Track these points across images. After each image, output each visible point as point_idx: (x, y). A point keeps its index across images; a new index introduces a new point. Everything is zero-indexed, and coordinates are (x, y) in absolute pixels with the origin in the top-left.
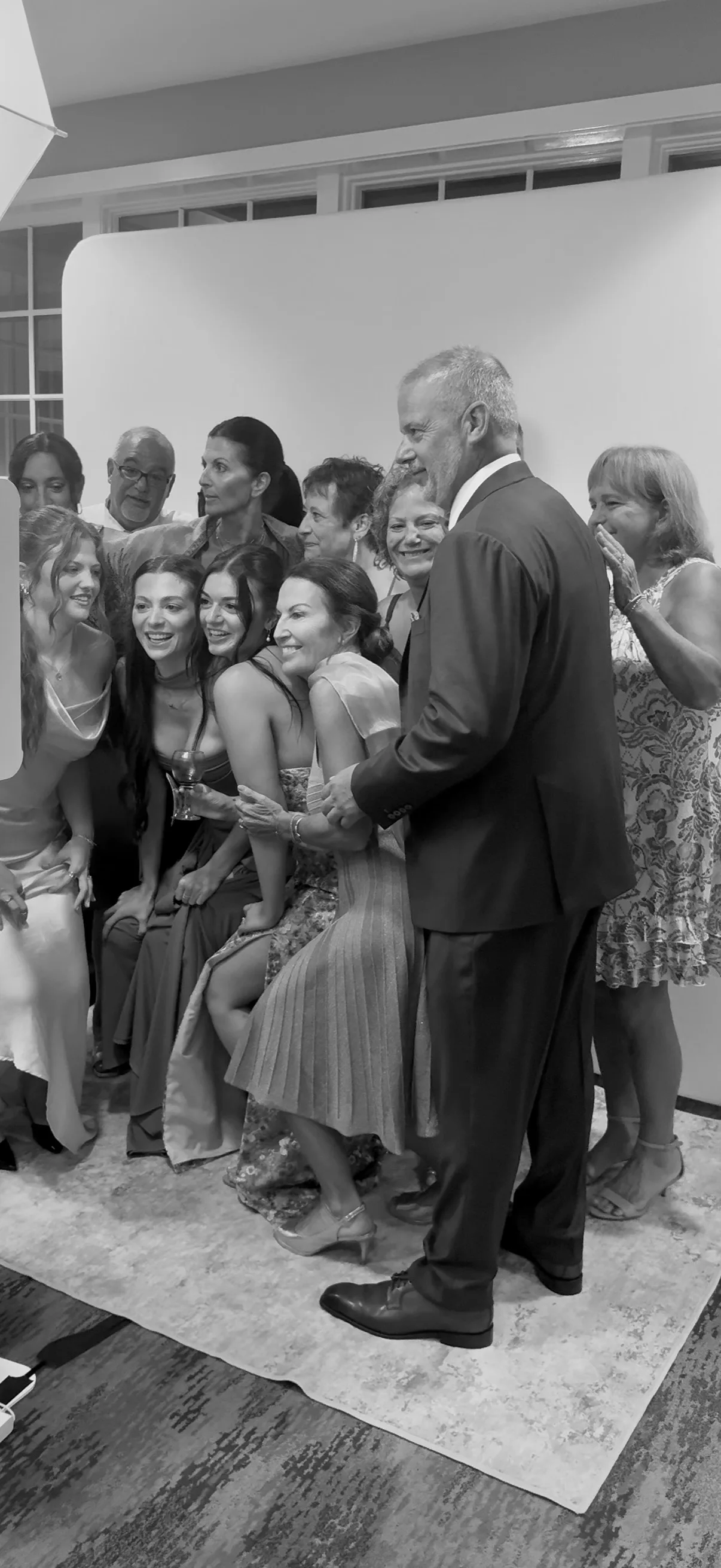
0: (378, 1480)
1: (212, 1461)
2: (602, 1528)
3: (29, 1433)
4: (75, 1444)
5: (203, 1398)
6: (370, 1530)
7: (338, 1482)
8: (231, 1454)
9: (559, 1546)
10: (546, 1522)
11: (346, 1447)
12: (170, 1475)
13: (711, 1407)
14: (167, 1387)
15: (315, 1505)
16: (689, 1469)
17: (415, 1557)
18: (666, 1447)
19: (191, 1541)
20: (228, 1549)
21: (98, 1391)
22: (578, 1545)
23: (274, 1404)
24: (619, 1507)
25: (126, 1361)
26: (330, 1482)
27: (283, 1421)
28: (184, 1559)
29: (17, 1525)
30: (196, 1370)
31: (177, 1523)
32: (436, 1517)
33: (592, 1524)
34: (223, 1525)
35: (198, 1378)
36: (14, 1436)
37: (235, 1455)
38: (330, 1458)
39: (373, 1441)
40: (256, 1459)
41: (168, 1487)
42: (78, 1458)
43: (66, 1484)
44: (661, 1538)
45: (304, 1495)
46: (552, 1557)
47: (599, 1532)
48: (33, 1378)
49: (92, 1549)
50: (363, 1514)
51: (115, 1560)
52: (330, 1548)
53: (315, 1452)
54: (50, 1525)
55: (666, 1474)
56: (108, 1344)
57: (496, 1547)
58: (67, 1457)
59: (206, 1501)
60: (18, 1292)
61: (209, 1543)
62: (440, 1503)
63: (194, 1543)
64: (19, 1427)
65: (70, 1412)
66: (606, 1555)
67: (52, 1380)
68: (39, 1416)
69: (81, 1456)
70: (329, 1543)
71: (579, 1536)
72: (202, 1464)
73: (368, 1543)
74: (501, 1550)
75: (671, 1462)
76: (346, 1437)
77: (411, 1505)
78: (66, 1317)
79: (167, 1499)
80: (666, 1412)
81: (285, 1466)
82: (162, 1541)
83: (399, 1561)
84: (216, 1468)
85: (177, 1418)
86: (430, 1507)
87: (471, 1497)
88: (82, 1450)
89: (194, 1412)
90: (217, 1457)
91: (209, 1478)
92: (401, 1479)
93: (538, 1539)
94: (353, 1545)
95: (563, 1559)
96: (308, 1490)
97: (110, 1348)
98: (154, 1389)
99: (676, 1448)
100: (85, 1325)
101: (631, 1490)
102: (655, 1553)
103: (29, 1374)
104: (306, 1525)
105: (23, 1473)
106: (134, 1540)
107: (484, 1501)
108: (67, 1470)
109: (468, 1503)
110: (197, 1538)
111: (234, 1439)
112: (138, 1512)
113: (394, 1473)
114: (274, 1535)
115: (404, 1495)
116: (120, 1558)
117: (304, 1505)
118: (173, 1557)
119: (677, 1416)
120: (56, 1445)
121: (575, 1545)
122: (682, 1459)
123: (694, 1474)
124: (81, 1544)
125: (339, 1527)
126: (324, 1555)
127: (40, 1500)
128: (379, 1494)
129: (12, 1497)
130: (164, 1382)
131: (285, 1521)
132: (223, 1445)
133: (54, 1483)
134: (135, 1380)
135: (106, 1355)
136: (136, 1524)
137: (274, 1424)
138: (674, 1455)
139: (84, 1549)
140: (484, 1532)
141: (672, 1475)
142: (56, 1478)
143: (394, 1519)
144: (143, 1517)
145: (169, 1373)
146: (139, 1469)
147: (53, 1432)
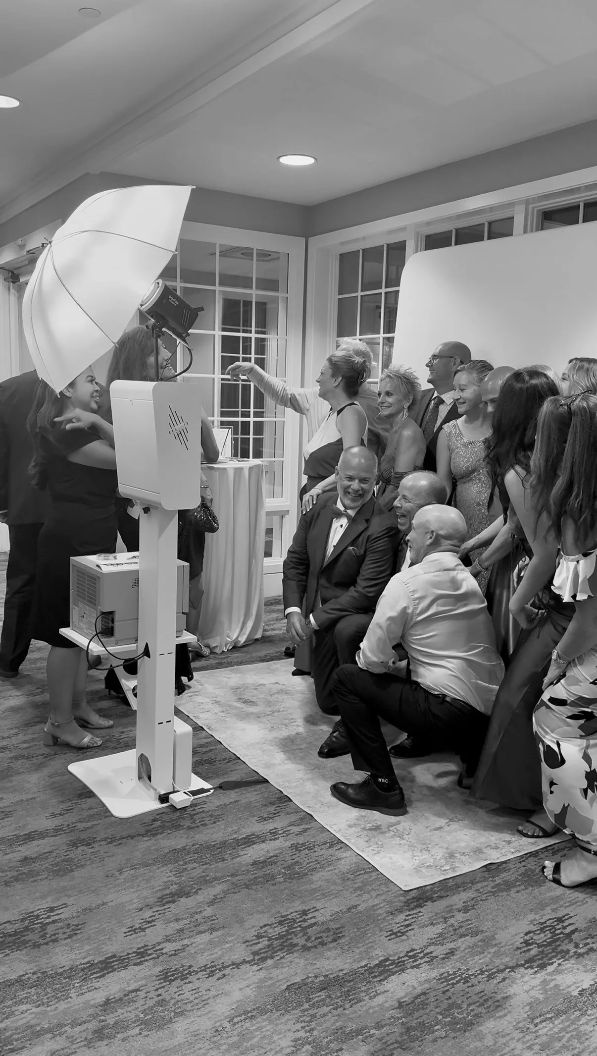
0: (329, 860)
1: (263, 835)
2: (419, 903)
3: (196, 808)
4: (211, 816)
5: (278, 814)
6: (309, 873)
7: (310, 856)
10: (392, 894)
11: (325, 846)
12: (243, 834)
14: (266, 807)
15: (293, 860)
16: (487, 897)
17: (321, 886)
18: (484, 887)
19: (232, 856)
20: (244, 863)
21: (236, 802)
22: (400, 904)
23: (304, 825)
24: (435, 899)
25: (256, 795)
26: (307, 855)
27: (305, 831)
28: (223, 861)
29: (168, 834)
30: (283, 805)
31: (231, 849)
32: (343, 877)
33: (415, 900)
34: (249, 855)
35: (281, 808)
36: (188, 807)
37: (274, 836)
38: (315, 847)
39: (340, 847)
40: (282, 839)
41: (237, 838)
42: (209, 820)
43: (198, 827)
44: (444, 914)
45: (291, 855)
47: (415, 904)
48: (212, 791)
49: (191, 848)
50: (311, 868)
51: (197, 853)
52: (287, 874)
53: (310, 844)
54: (181, 837)
55: (472, 895)
57: (360, 894)
58: (205, 819)
59: (249, 846)
60: (229, 762)
61: (238, 858)
62: (349, 874)
64: (193, 805)
65: (219, 805)
66: (410, 911)
67: (220, 794)
68: (204, 804)
69: (211, 820)
70: (288, 872)
71: (404, 902)
72: (258, 835)
73: (304, 877)
75: (480, 892)
76: (329, 843)
77: (336, 871)
78: (242, 775)
79: (233, 842)
80: (499, 876)
81: (292, 845)
82: (220, 853)
83: (312, 886)
84: (262, 838)
85: (261, 818)
86: (344, 874)
87: (365, 876)
88: (212, 818)
89: (270, 818)
90: (265, 835)
91: (256, 840)
92: (340, 862)
94: (297, 875)
96: (295, 854)
97: (253, 789)
98: (260, 806)
99: (489, 888)
100: (248, 779)
101: (448, 896)
102: (435, 917)
103: (211, 789)
104: (283, 864)
105: (184, 819)
106: (209, 850)
107: (370, 880)
108: (202, 823)
109: (362, 878)
110: (235, 856)
111: (278, 831)
112: (219, 842)
113: (339, 859)
114: (267, 864)
115: (336, 867)
116: (200, 853)
117: (289, 858)
119: (503, 878)
120: (204, 814)
122: (487, 893)
123: (487, 899)
124: (188, 845)
125: (297, 869)
126: (282, 875)
127: (184, 829)
128: (325, 864)
129: (174, 825)
130: (265, 805)
131: (276, 861)
132: (273, 831)
133: (194, 825)
134: (255, 802)
135: (249, 791)
136: (214, 846)
137: (300, 831)
138: (485, 891)
139: (188, 847)
140: (360, 888)
141: (476, 896)
142: (196, 824)
143: (323, 873)
144: (219, 844)
145: (270, 803)
146: (231, 829)
147: (206, 810)
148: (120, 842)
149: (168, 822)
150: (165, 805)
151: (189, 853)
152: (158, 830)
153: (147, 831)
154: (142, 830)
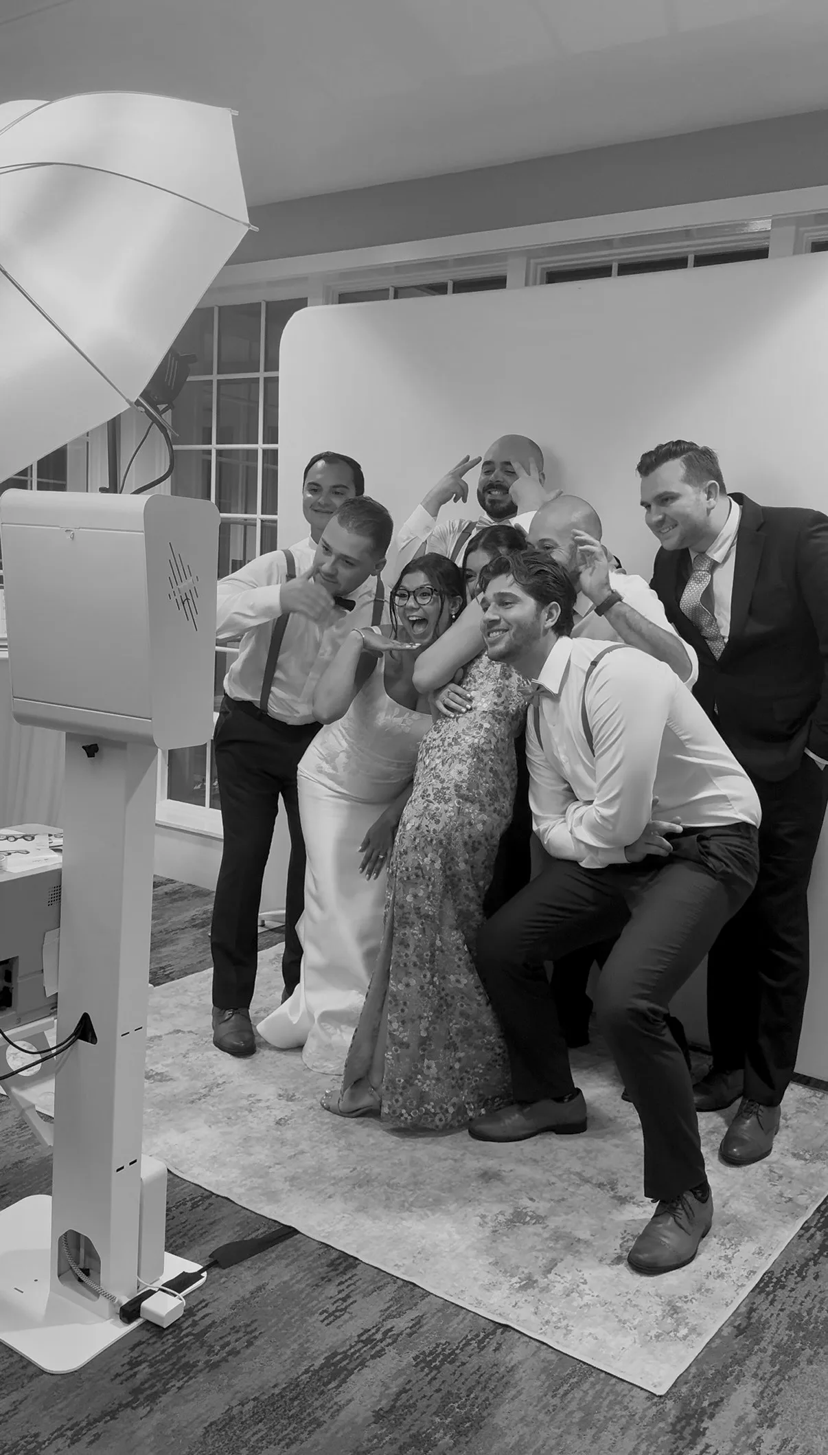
0: (497, 1375)
1: (352, 1350)
2: (692, 1427)
3: (196, 1318)
4: (235, 1330)
5: (350, 1301)
6: (485, 1414)
7: (461, 1374)
8: (369, 1346)
9: (652, 1439)
11: (471, 1347)
12: (316, 1358)
13: (804, 1337)
14: (320, 1289)
15: (438, 1391)
16: (777, 1386)
17: (522, 1437)
18: (759, 1367)
19: (327, 1412)
20: (359, 1420)
21: (259, 1289)
22: (669, 1439)
23: (411, 1309)
24: (709, 1411)
25: (287, 1266)
26: (454, 1373)
27: (418, 1323)
28: (319, 1425)
29: (179, 1388)
30: (347, 1277)
31: (317, 1396)
32: (544, 1408)
33: (683, 1423)
34: (357, 1401)
35: (347, 1284)
36: (183, 1319)
37: (372, 1348)
38: (456, 1355)
39: (495, 1345)
40: (391, 1352)
41: (312, 1369)
42: (236, 1341)
43: (225, 1360)
44: (743, 1439)
45: (430, 1383)
46: (643, 1447)
47: (688, 1430)
48: (204, 1274)
49: (241, 1412)
50: (479, 1401)
51: (260, 1421)
52: (447, 1426)
53: (444, 1350)
54: (209, 1391)
55: (754, 1388)
56: (273, 1251)
57: (594, 1436)
58: (226, 1339)
59: (344, 1381)
60: (198, 1206)
61: (343, 1414)
62: (549, 1397)
63: (329, 1414)
64: (189, 1312)
65: (233, 1303)
66: (692, 1448)
67: (221, 1278)
68: (206, 1305)
69: (240, 1338)
70: (447, 1422)
71: (670, 1432)
72: (344, 1352)
73: (482, 1424)
74: (599, 1438)
75: (761, 1379)
76: (472, 1339)
77: (522, 1397)
78: (238, 1228)
79: (310, 1378)
80: (762, 1338)
81: (415, 1359)
82: (302, 1410)
83: (507, 1440)
84: (355, 1356)
85: (326, 1314)
86: (540, 1399)
87: (578, 1394)
88: (241, 1334)
89: (341, 1310)
90: (357, 1348)
91: (348, 1364)
92: (517, 1377)
93: (633, 1432)
94: (468, 1424)
95: (653, 1448)
96: (434, 1378)
97: (273, 1255)
98: (309, 1290)
99: (767, 1367)
100: (253, 1236)
101: (722, 1400)
103: (201, 1271)
104: (428, 1406)
105: (189, 1348)
106: (278, 1408)
107: (589, 1398)
108: (227, 1349)
109: (574, 1398)
110: (332, 1410)
111: (374, 1334)
112: (284, 1386)
113: (511, 1370)
114: (400, 1412)
115: (519, 1388)
116: (265, 1420)
117: (428, 1391)
118: (310, 1423)
119: (772, 1342)
120: (220, 1328)
121: (665, 1439)
122: (771, 1378)
123: (781, 1390)
124: (232, 1407)
125: (457, 1410)
126: (441, 1431)
127: (201, 1371)
128: (496, 1386)
129: (177, 1367)
130: (317, 1285)
131: (411, 1402)
132: (364, 1338)
133: (215, 1358)
134: (294, 1281)
135: (270, 1260)
136: (282, 1395)
137: (411, 1325)
138: (766, 1373)
139: (235, 1412)
140: (585, 1424)
141: (761, 1389)
142: (217, 1354)
143: (507, 1407)
144: (288, 1390)
145: (323, 1279)
146: (289, 1352)
147: (218, 1319)
148: (94, 1431)
149: (162, 1361)
150: (135, 1324)
151: (245, 1426)
152: (153, 1386)
153: (136, 1392)
154: (121, 1392)
